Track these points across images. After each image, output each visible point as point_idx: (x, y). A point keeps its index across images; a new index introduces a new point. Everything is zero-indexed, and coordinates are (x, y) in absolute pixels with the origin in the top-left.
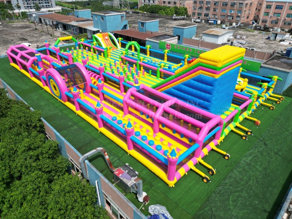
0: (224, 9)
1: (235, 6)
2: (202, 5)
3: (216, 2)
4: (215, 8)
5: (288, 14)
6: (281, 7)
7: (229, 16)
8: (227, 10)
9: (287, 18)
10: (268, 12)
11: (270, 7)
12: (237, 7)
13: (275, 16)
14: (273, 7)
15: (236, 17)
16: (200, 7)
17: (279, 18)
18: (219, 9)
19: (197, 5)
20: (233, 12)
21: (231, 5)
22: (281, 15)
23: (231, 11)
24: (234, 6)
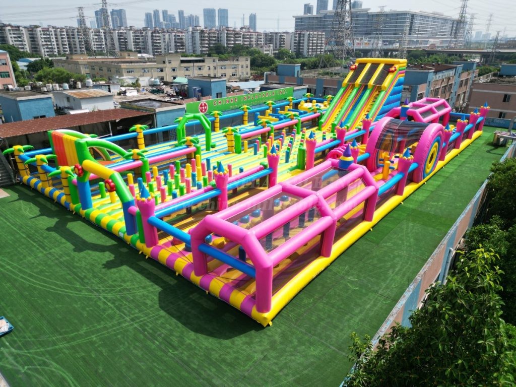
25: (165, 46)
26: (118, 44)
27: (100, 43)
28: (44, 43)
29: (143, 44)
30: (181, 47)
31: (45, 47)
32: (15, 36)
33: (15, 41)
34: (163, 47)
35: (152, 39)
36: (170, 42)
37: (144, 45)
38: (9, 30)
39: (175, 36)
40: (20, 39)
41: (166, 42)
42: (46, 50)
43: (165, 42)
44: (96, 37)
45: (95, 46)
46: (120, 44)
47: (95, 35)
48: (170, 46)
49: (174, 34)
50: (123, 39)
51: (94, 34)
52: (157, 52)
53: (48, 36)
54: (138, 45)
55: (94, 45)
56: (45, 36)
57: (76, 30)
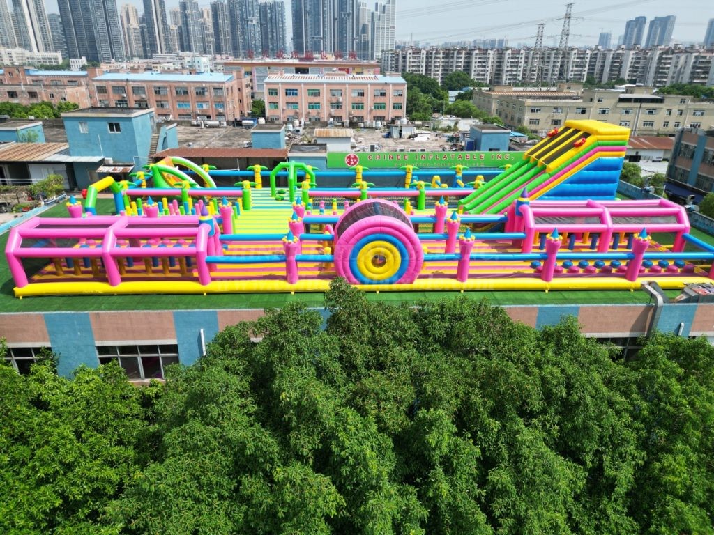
0: (183, 102)
1: (206, 93)
2: (125, 96)
3: (159, 88)
4: (160, 102)
5: (310, 103)
6: (295, 92)
7: (199, 115)
8: (190, 103)
9: (310, 110)
10: (275, 101)
11: (276, 93)
12: (211, 97)
13: (290, 108)
14: (281, 93)
15: (217, 115)
16: (119, 101)
17: (298, 111)
18: (170, 102)
19: (109, 96)
20: (205, 107)
21: (197, 93)
22: (299, 106)
23: (202, 105)
24: (204, 94)
25: (674, 73)
26: (609, 69)
27: (581, 69)
28: (509, 69)
29: (642, 70)
30: (703, 76)
31: (508, 74)
32: (480, 60)
33: (478, 66)
34: (670, 75)
35: (658, 63)
36: (684, 68)
37: (643, 72)
38: (476, 54)
39: (696, 57)
40: (484, 65)
41: (679, 68)
42: (509, 77)
43: (676, 67)
44: (578, 60)
45: (573, 73)
46: (611, 70)
47: (578, 58)
48: (683, 72)
49: (697, 54)
50: (618, 62)
51: (576, 56)
52: (660, 82)
53: (517, 60)
54: (636, 72)
55: (572, 71)
56: (513, 60)
57: (532, 52)
